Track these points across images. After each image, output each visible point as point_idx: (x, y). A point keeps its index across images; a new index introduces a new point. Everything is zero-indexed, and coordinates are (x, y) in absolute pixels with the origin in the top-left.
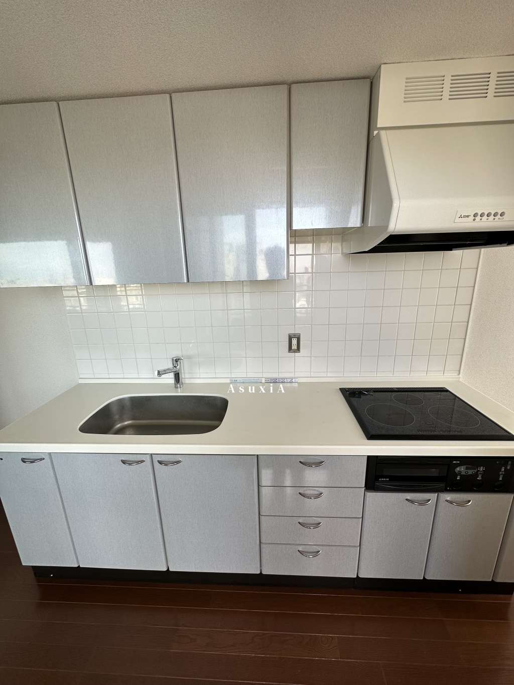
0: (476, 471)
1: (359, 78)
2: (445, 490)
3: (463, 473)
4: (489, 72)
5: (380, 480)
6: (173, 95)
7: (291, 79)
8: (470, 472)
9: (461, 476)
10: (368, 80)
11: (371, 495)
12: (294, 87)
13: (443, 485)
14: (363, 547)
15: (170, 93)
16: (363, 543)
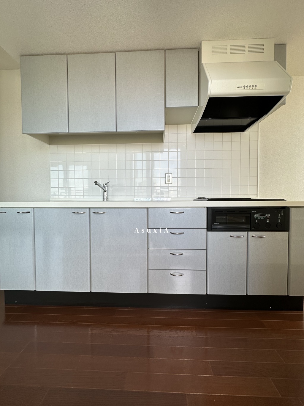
0: (265, 217)
1: (193, 48)
2: (251, 230)
3: (259, 218)
4: (244, 44)
5: (215, 223)
6: (116, 53)
7: (166, 48)
8: (262, 217)
9: (258, 220)
10: (197, 49)
11: (211, 233)
12: (166, 51)
13: (249, 226)
14: (209, 270)
15: (115, 52)
16: (208, 268)
